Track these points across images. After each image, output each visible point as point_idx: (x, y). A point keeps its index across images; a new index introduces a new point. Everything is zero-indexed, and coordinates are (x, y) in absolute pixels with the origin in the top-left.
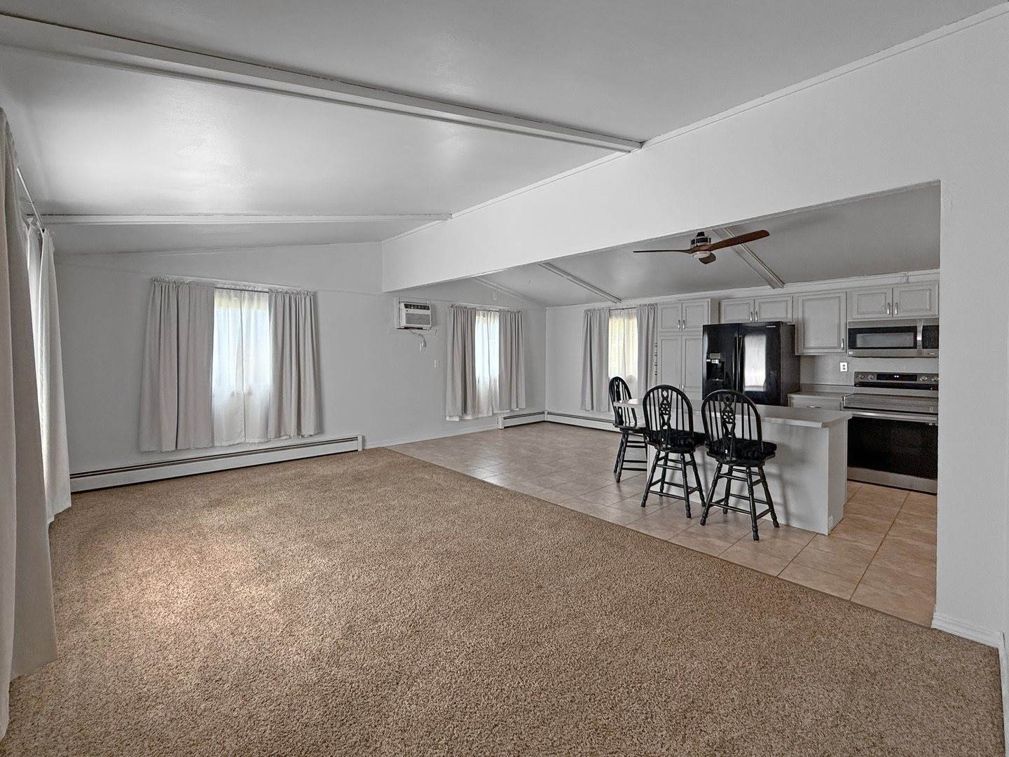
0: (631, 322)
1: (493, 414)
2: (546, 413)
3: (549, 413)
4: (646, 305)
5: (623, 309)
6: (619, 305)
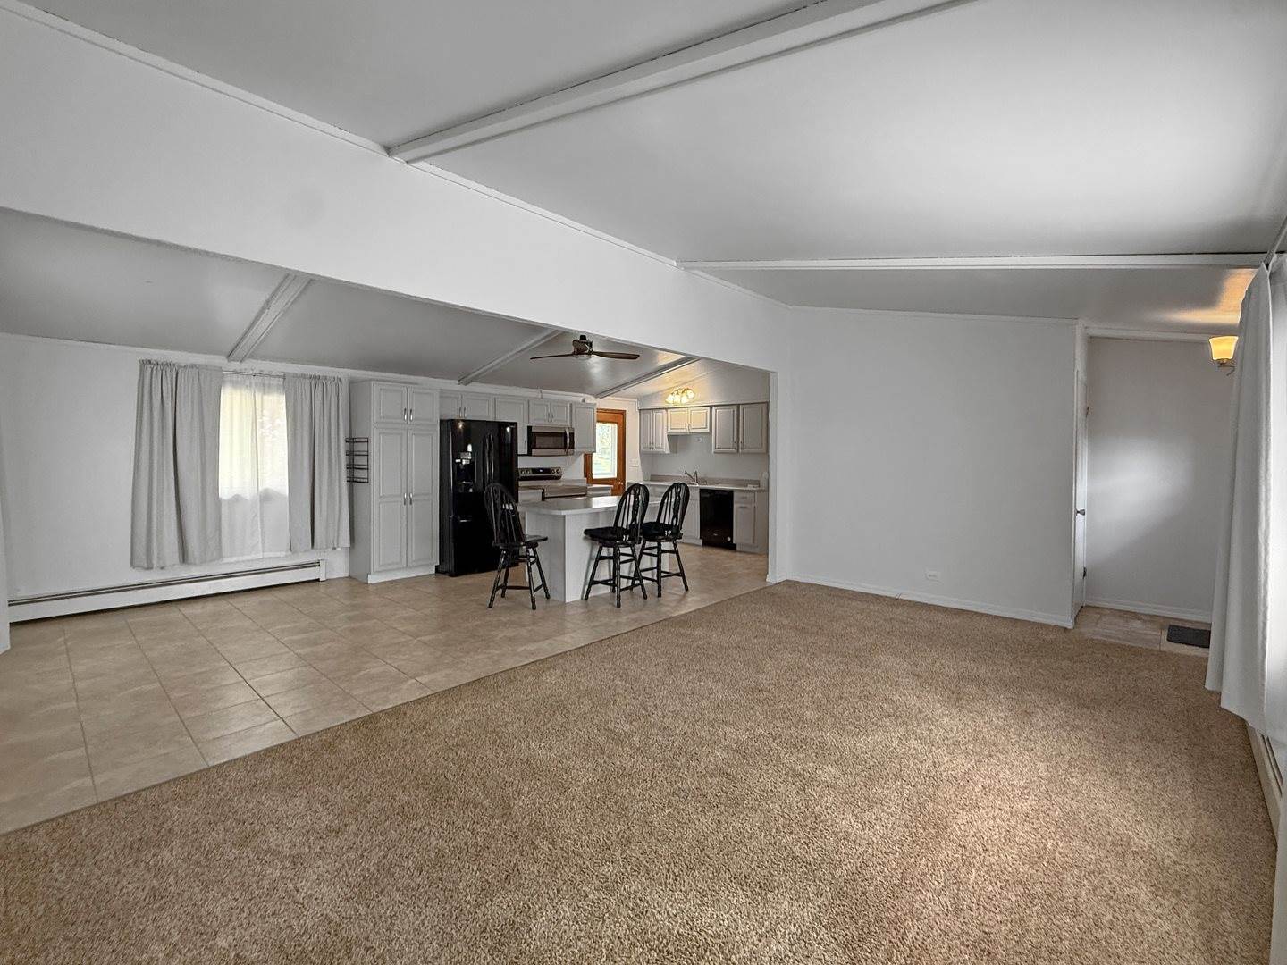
0: (268, 399)
4: (304, 377)
5: (252, 375)
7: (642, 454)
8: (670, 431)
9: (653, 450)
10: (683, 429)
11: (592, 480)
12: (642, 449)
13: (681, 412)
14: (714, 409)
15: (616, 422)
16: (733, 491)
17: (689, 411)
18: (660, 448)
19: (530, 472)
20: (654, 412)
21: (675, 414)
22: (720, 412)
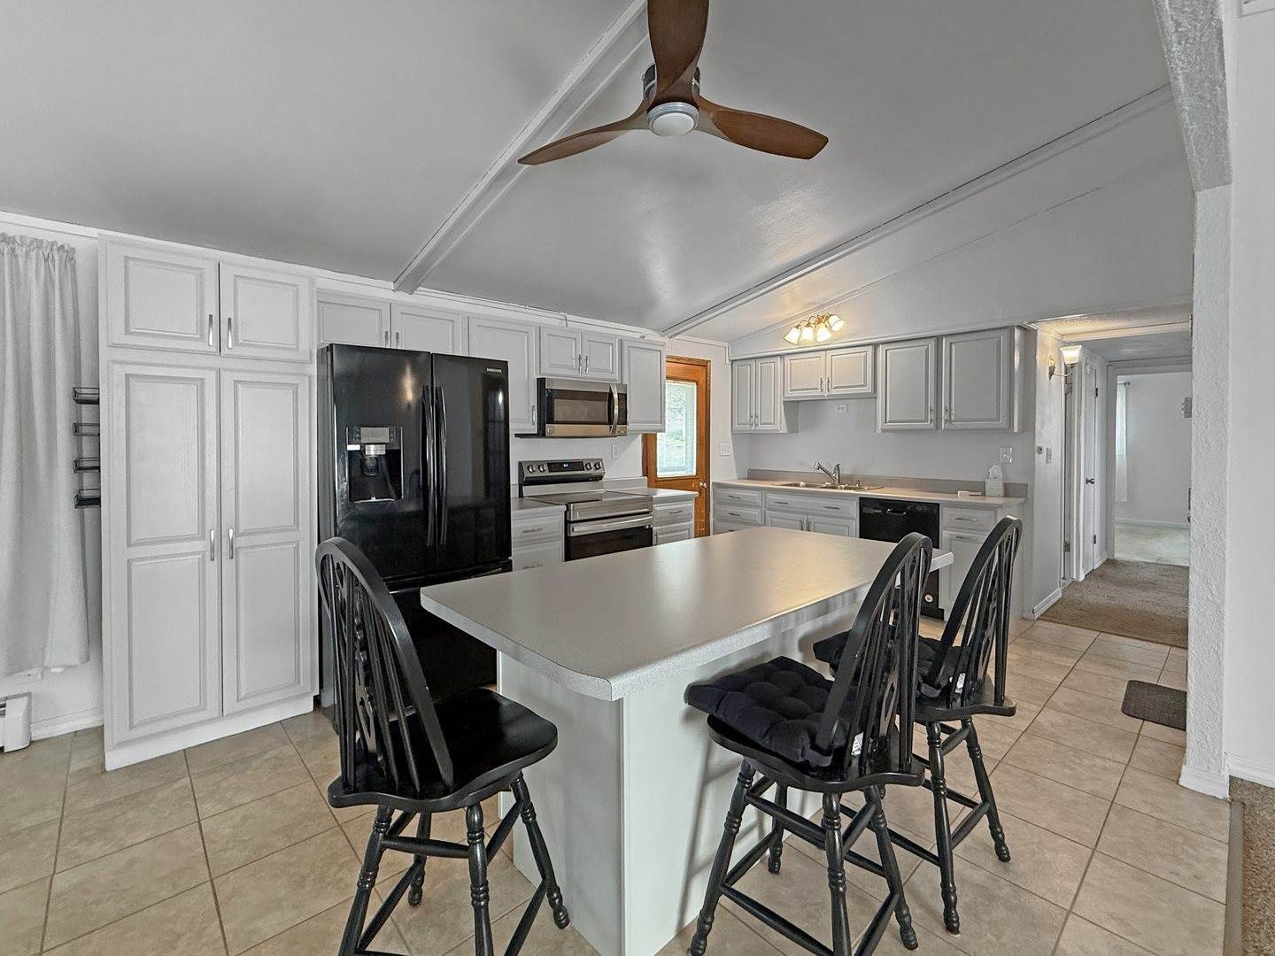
7: (736, 434)
8: (789, 394)
9: (757, 428)
10: (817, 389)
11: (656, 481)
12: (737, 427)
13: (813, 360)
14: (881, 350)
15: (694, 381)
16: (938, 505)
17: (829, 357)
18: (771, 424)
19: (546, 468)
20: (759, 362)
21: (800, 363)
22: (896, 353)
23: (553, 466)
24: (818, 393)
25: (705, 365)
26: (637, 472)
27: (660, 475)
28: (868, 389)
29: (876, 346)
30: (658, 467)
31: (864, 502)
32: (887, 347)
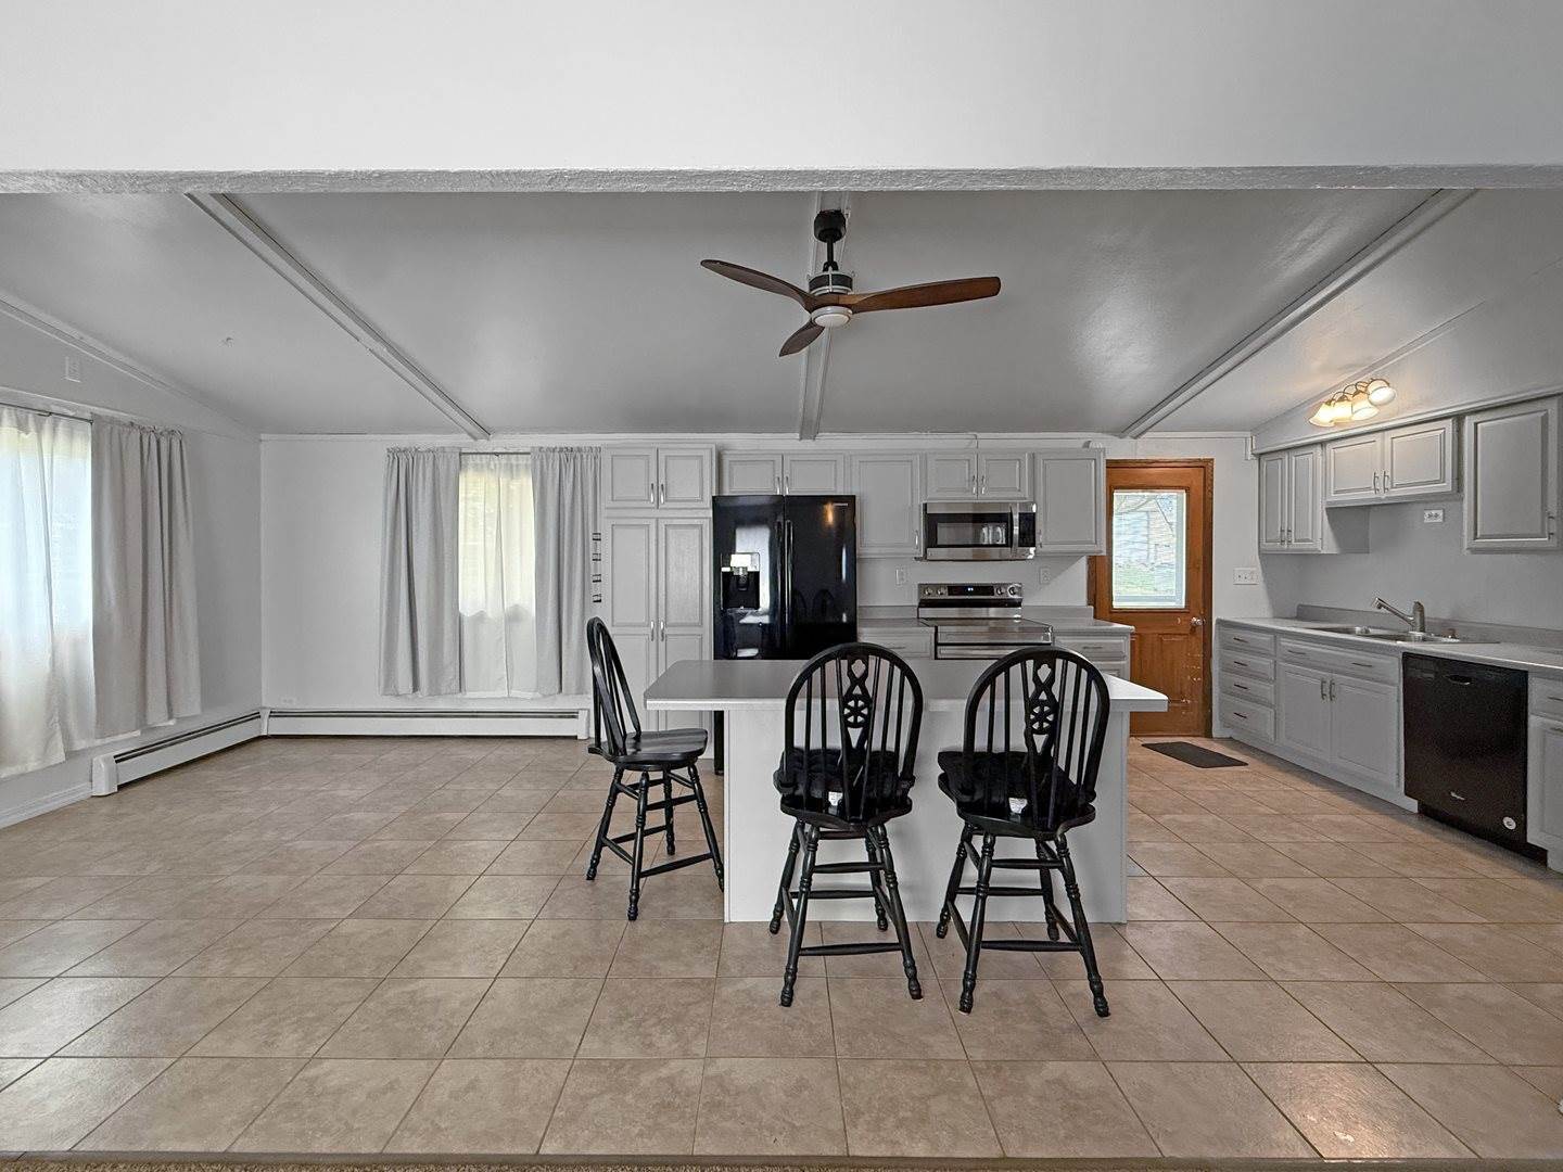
0: (515, 486)
1: (71, 754)
2: (265, 714)
3: (274, 714)
4: (554, 450)
5: (497, 454)
6: (484, 445)
7: (1264, 556)
8: (1334, 498)
9: (1290, 547)
10: (1369, 489)
11: (1111, 612)
12: (1267, 546)
13: (1364, 448)
14: (1469, 422)
15: (1180, 488)
16: (1526, 672)
17: (1388, 440)
18: (1308, 540)
19: (945, 591)
20: (1292, 453)
21: (1344, 451)
22: (1487, 424)
23: (952, 589)
24: (1371, 495)
25: (1205, 467)
26: (1081, 599)
27: (1116, 605)
28: (1447, 486)
29: (1458, 418)
30: (1114, 594)
31: (1408, 658)
32: (1477, 418)
